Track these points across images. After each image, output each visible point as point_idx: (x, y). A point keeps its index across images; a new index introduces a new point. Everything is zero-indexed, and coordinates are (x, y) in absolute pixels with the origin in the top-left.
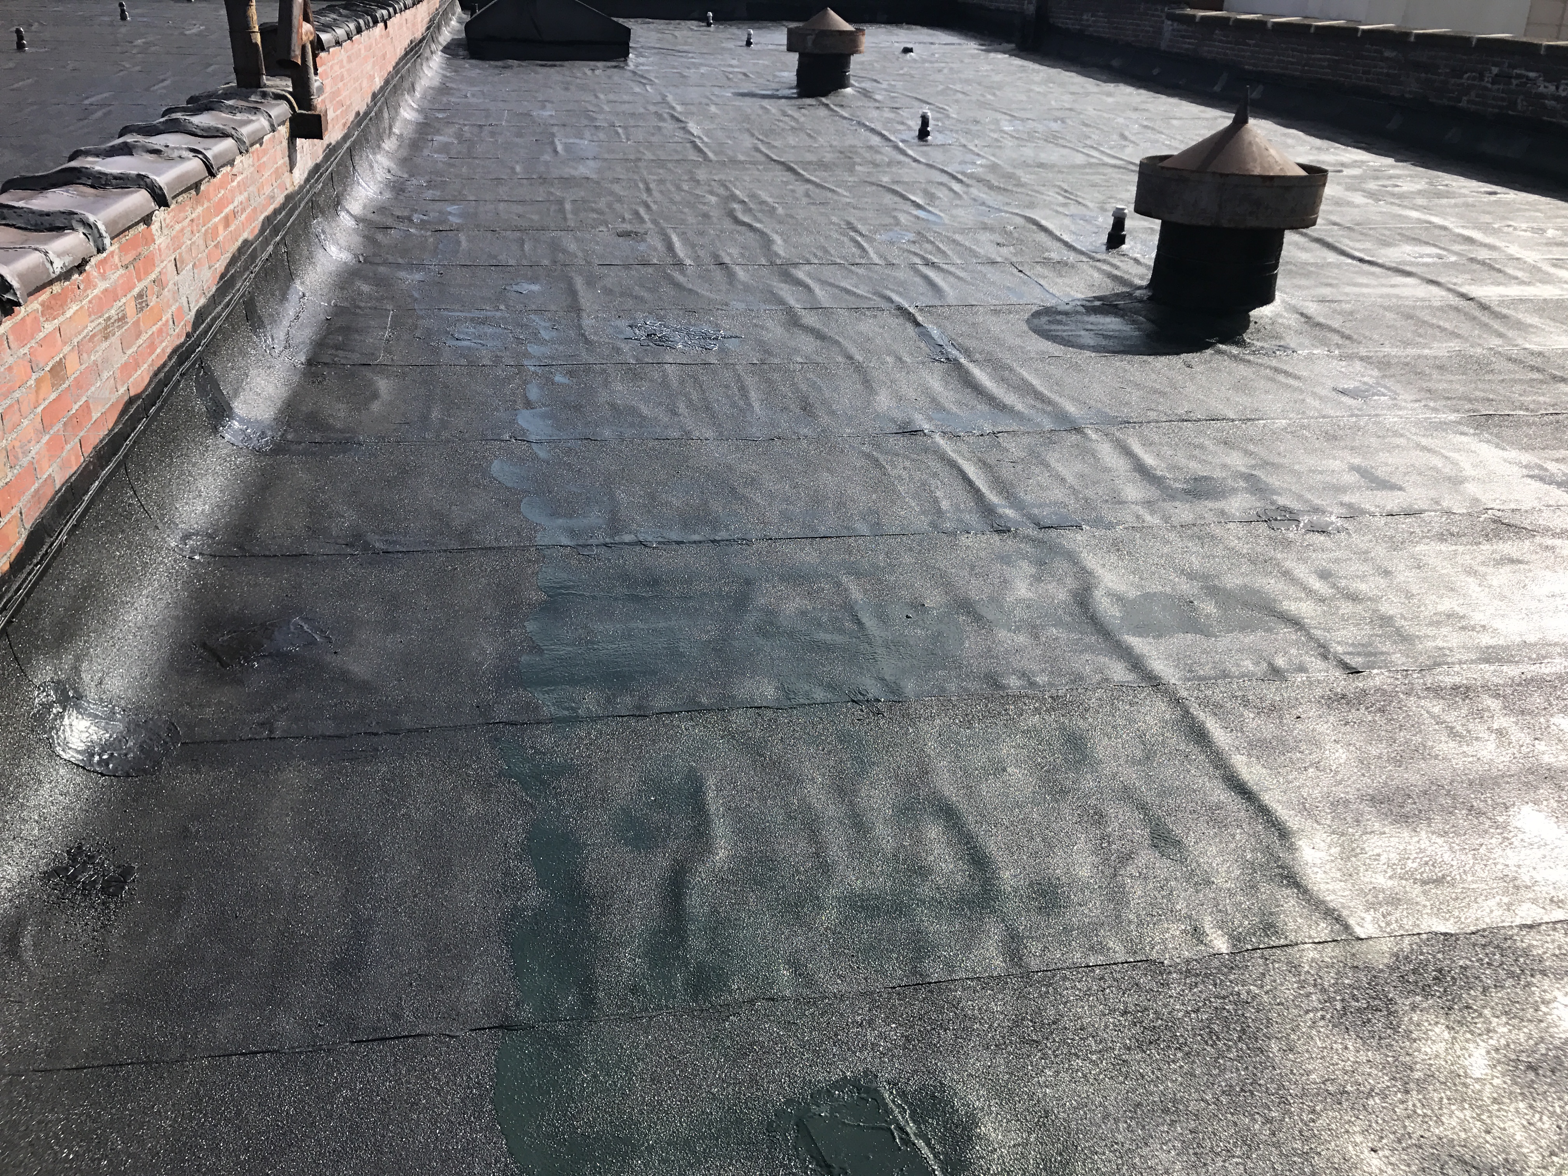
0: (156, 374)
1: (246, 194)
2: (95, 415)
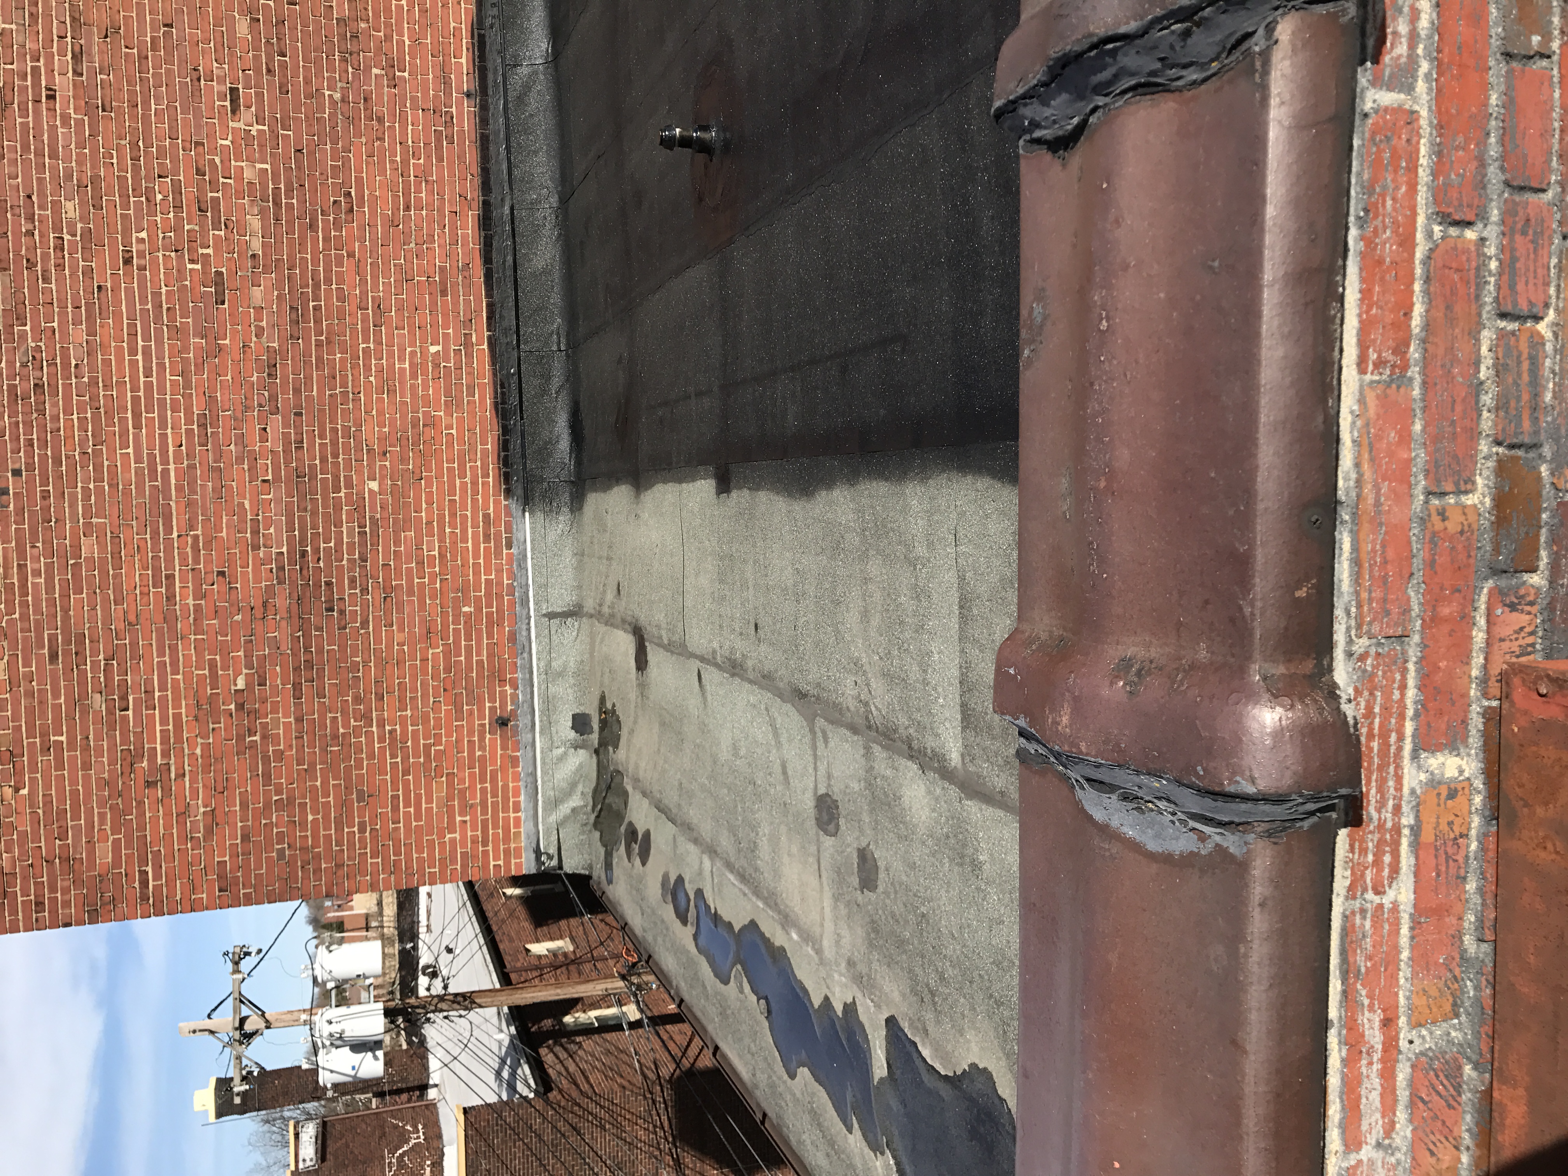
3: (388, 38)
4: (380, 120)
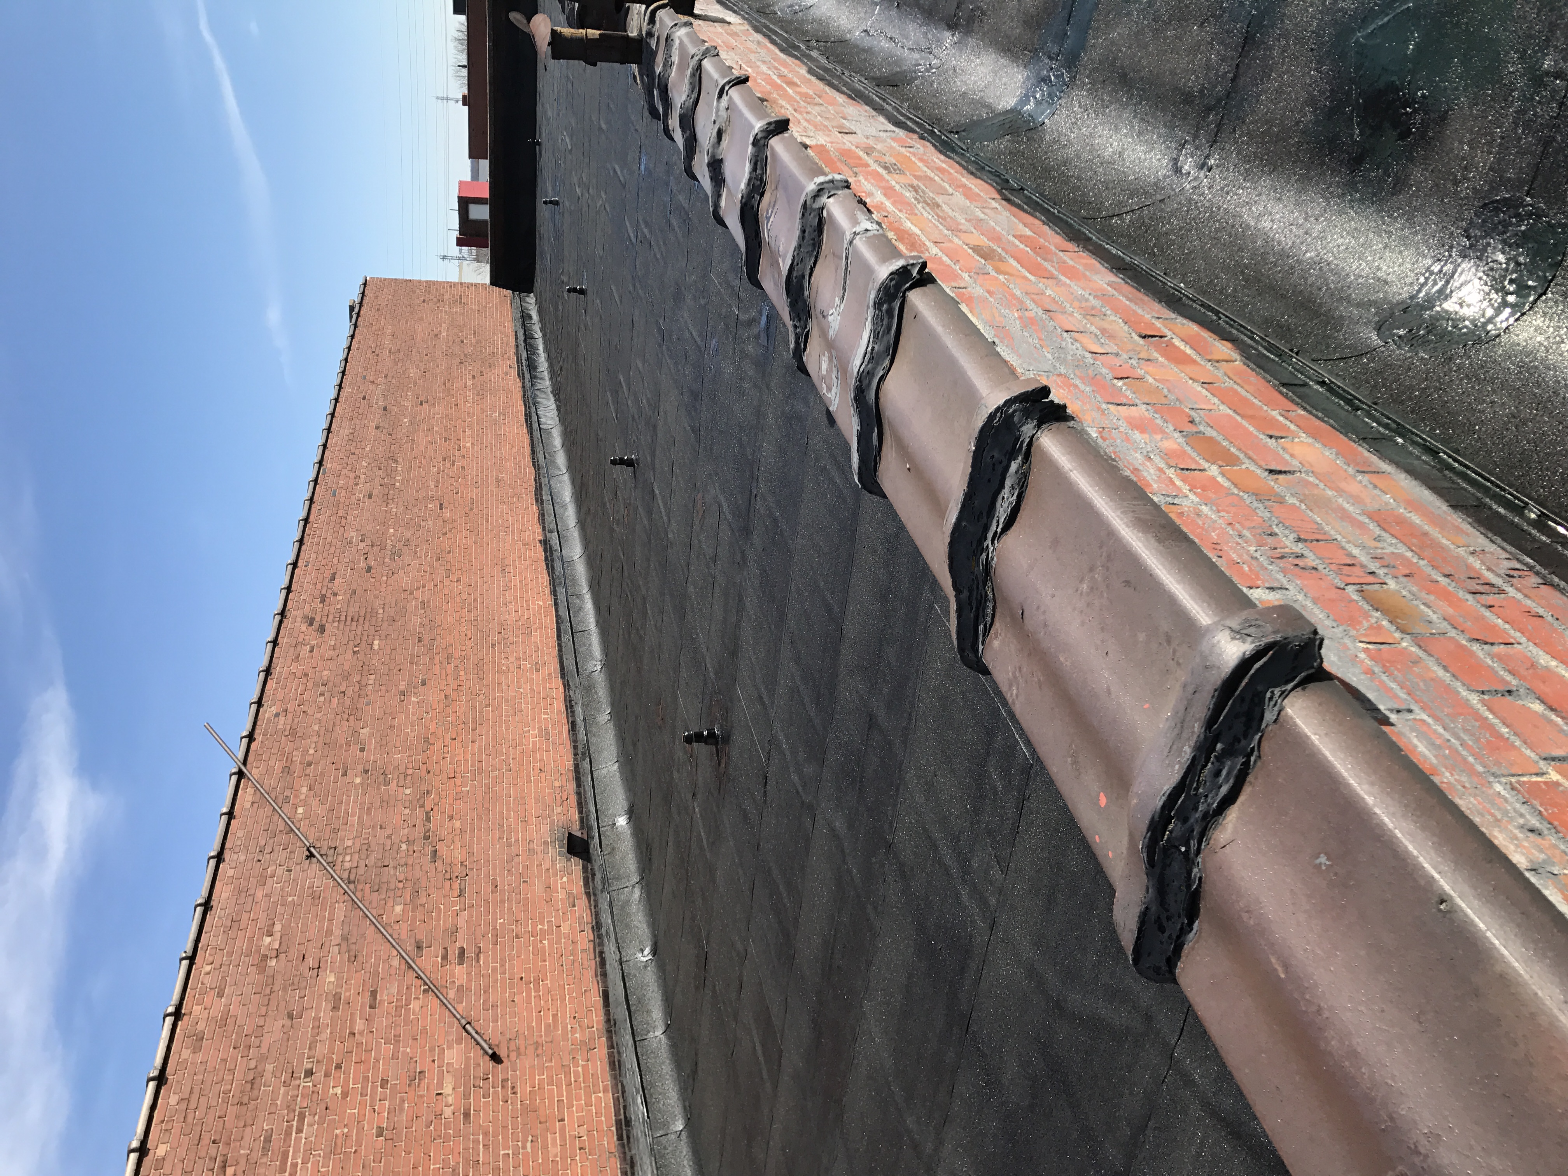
0: (972, 173)
1: (759, 63)
2: (1028, 233)
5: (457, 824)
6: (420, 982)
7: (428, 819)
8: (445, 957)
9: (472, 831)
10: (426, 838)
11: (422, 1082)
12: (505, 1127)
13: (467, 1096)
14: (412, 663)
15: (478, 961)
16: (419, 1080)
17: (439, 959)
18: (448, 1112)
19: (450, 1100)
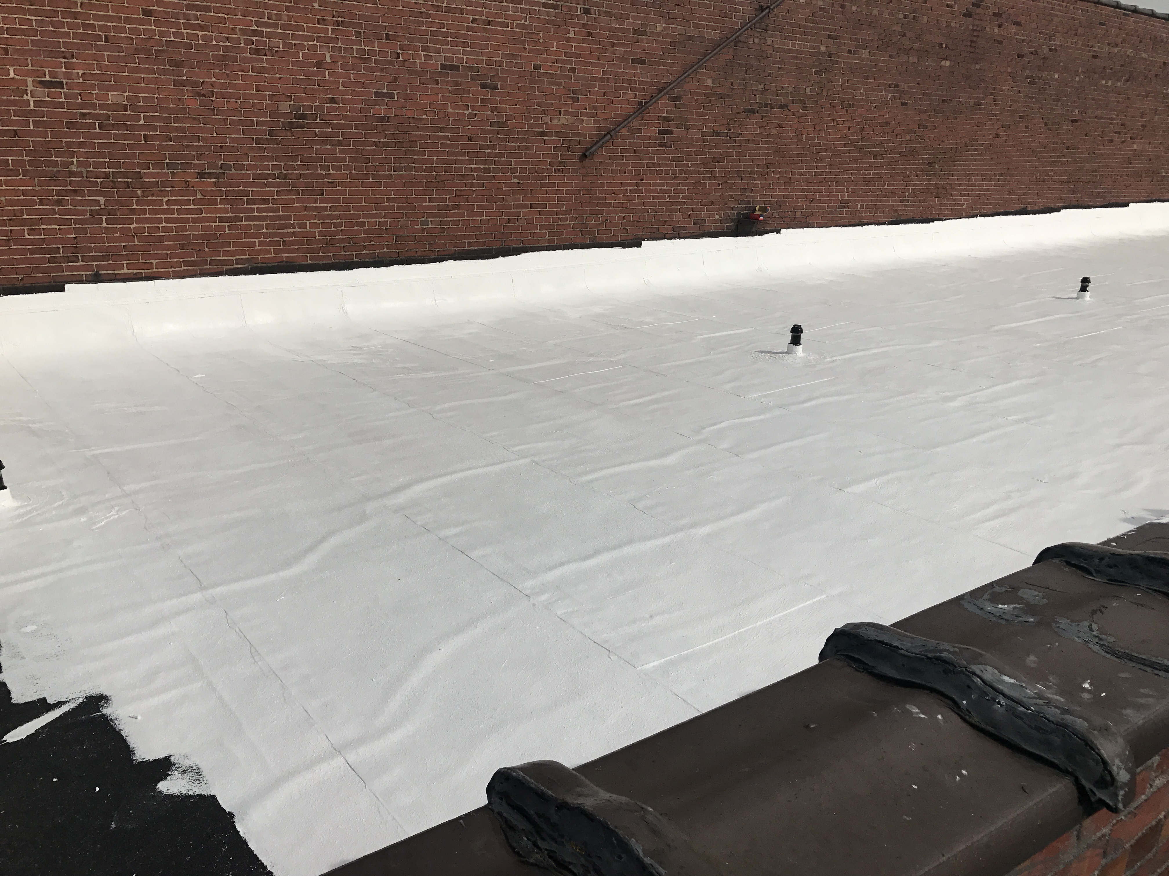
3: (133, 212)
4: (59, 203)
5: (774, 131)
6: (648, 98)
7: (781, 107)
8: (665, 119)
9: (767, 143)
10: (766, 105)
11: (571, 100)
12: (530, 163)
13: (557, 134)
14: (924, 94)
15: (660, 145)
16: (573, 98)
17: (665, 115)
18: (547, 119)
19: (555, 122)
